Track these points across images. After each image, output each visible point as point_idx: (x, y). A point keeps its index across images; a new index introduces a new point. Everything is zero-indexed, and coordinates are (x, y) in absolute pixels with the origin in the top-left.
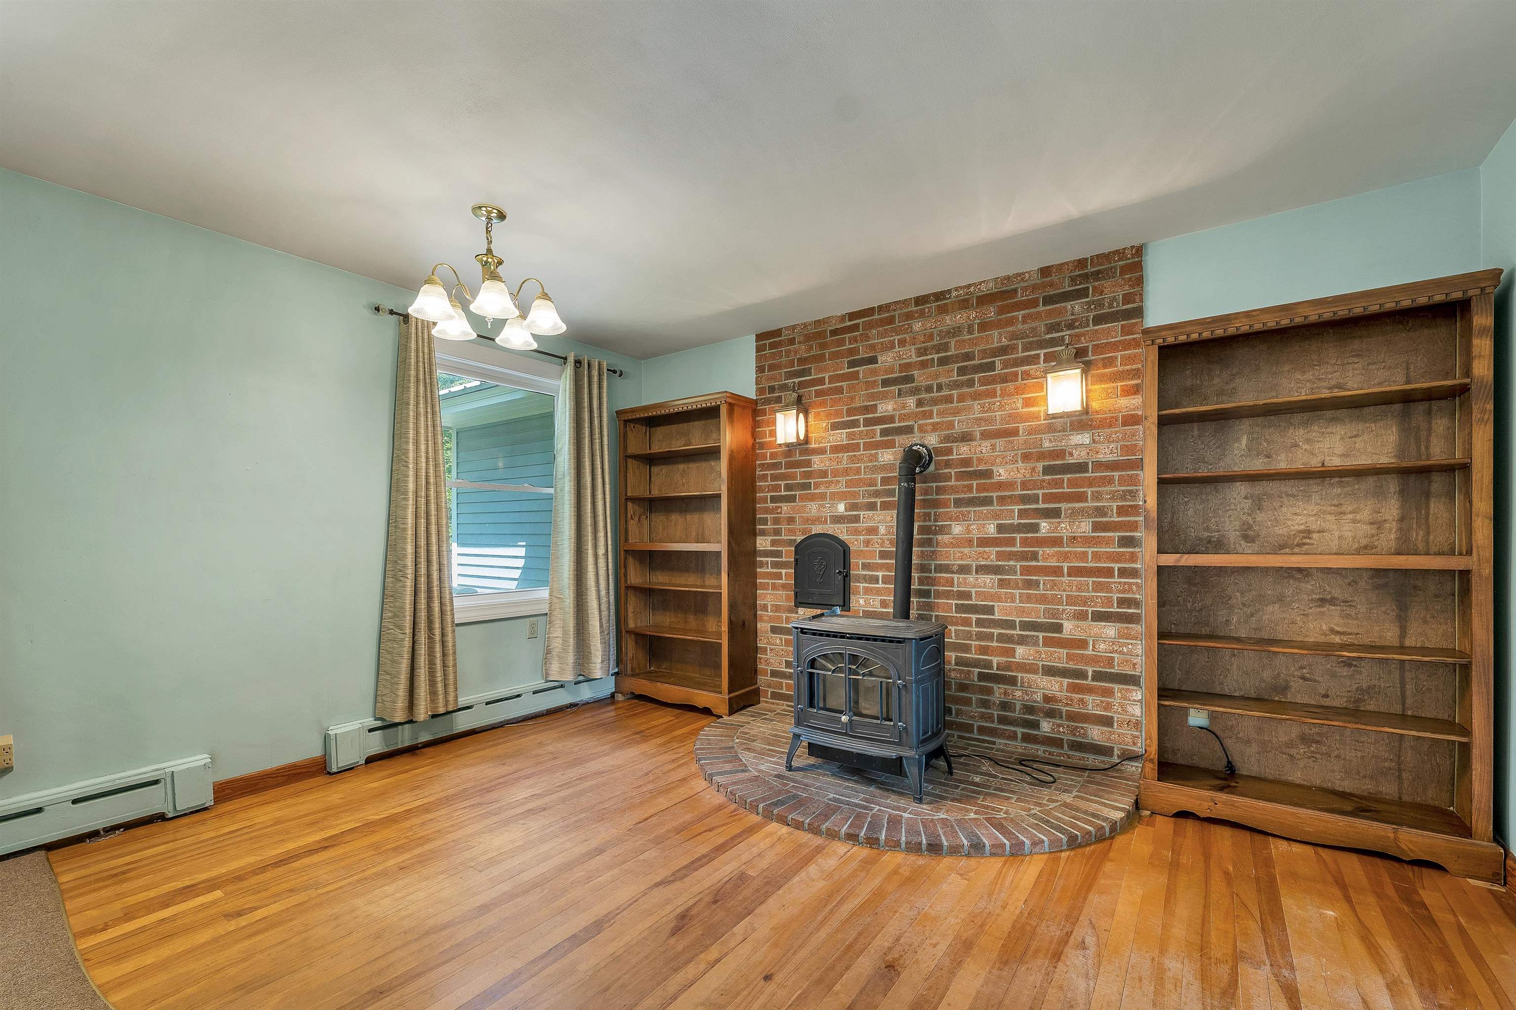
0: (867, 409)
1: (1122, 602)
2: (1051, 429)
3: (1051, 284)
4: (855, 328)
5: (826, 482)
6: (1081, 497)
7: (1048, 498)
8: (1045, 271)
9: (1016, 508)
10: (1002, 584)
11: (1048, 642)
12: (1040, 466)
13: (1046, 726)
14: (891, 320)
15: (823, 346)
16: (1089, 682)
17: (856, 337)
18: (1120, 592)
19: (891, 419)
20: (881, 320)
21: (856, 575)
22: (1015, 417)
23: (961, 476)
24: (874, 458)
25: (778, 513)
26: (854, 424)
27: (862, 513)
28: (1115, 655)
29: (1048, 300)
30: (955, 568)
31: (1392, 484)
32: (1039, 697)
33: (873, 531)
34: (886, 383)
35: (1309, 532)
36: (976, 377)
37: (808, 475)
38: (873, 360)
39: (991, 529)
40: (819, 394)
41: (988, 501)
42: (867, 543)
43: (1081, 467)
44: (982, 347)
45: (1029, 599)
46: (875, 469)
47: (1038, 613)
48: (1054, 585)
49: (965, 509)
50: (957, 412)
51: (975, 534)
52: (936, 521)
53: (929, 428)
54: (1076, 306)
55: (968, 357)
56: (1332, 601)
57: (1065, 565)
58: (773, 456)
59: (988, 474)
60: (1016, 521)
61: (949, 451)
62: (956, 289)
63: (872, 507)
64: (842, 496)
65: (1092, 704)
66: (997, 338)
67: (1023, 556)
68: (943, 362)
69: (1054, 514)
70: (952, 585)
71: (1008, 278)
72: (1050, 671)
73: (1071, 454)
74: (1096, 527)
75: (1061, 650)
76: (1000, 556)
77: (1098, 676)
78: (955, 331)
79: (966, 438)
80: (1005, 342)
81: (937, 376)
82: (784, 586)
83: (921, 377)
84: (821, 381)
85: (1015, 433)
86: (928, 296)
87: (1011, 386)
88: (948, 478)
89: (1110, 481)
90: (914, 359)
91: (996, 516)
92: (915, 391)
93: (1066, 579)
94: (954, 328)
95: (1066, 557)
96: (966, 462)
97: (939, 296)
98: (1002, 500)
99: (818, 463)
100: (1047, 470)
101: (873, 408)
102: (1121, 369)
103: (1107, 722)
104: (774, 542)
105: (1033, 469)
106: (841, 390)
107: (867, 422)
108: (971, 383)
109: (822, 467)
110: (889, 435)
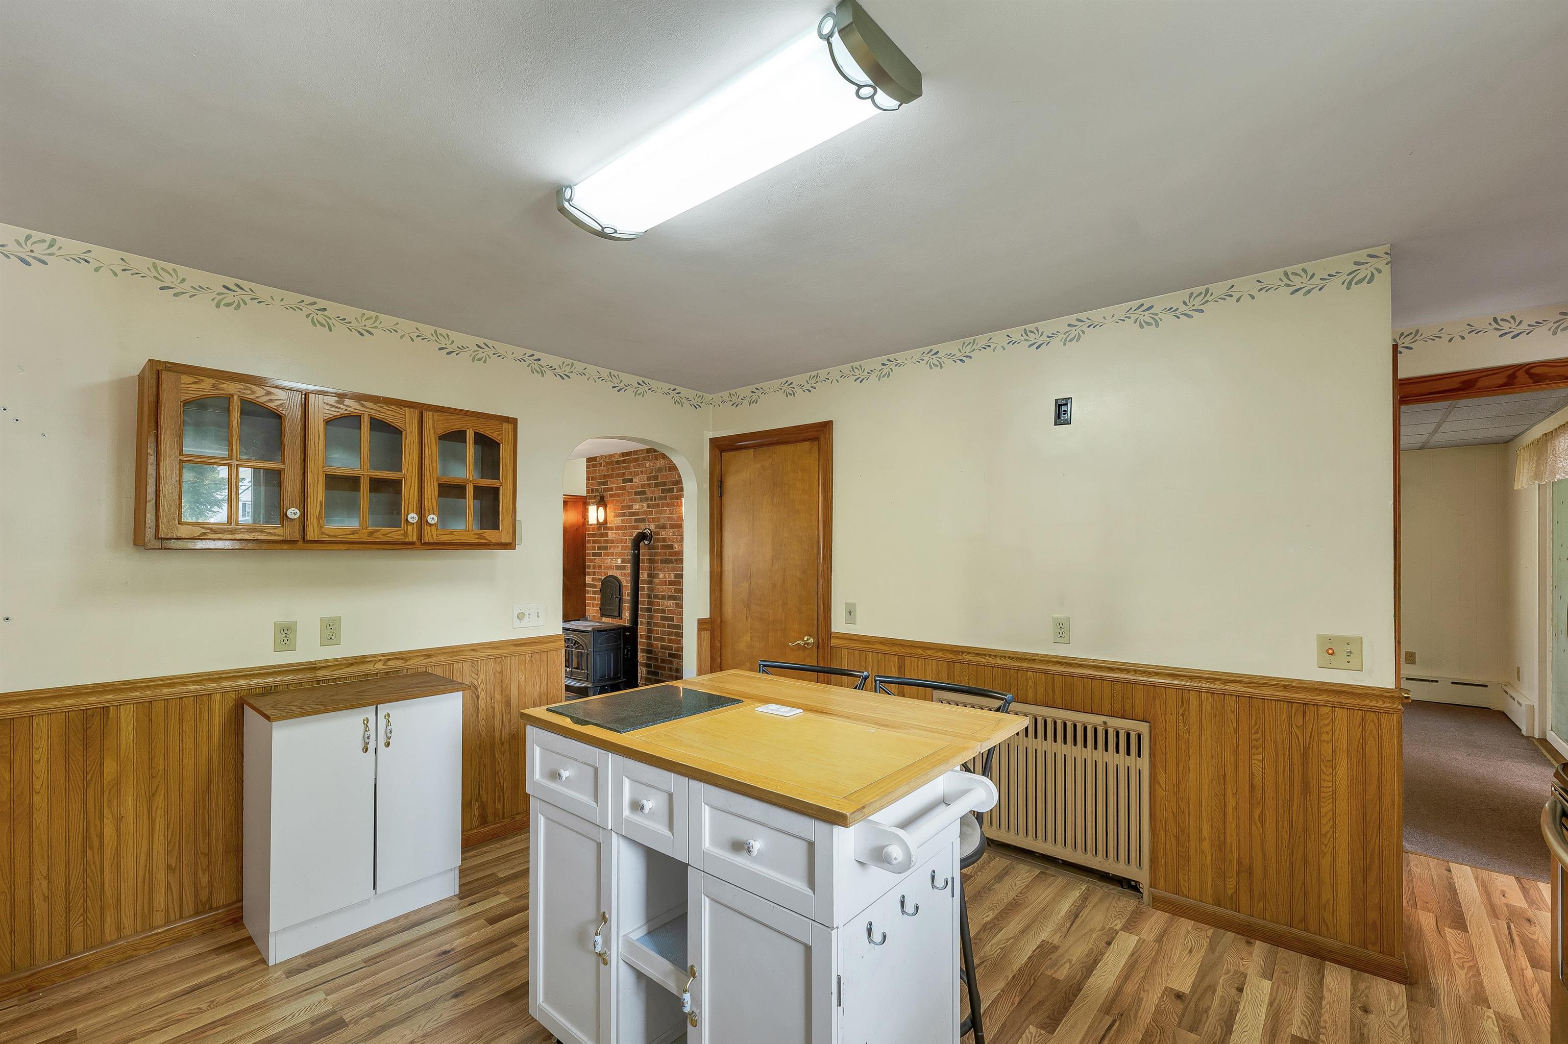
0: (629, 507)
4: (625, 462)
14: (637, 460)
15: (613, 469)
17: (625, 466)
19: (637, 514)
20: (634, 458)
21: (625, 599)
23: (662, 547)
25: (594, 563)
26: (623, 514)
27: (627, 565)
34: (636, 493)
36: (668, 495)
37: (606, 541)
38: (631, 480)
39: (672, 576)
40: (611, 496)
41: (672, 562)
42: (625, 581)
44: (670, 479)
49: (664, 565)
50: (661, 513)
51: (668, 579)
53: (652, 520)
55: (665, 483)
58: (593, 529)
59: (671, 547)
61: (659, 534)
68: (656, 485)
70: (659, 606)
79: (664, 527)
81: (654, 492)
82: (597, 605)
83: (648, 492)
84: (611, 489)
88: (658, 548)
90: (646, 482)
91: (674, 570)
92: (646, 500)
94: (660, 467)
96: (664, 540)
99: (611, 535)
101: (631, 507)
104: (593, 579)
106: (619, 495)
107: (629, 514)
108: (666, 498)
109: (612, 537)
110: (637, 522)
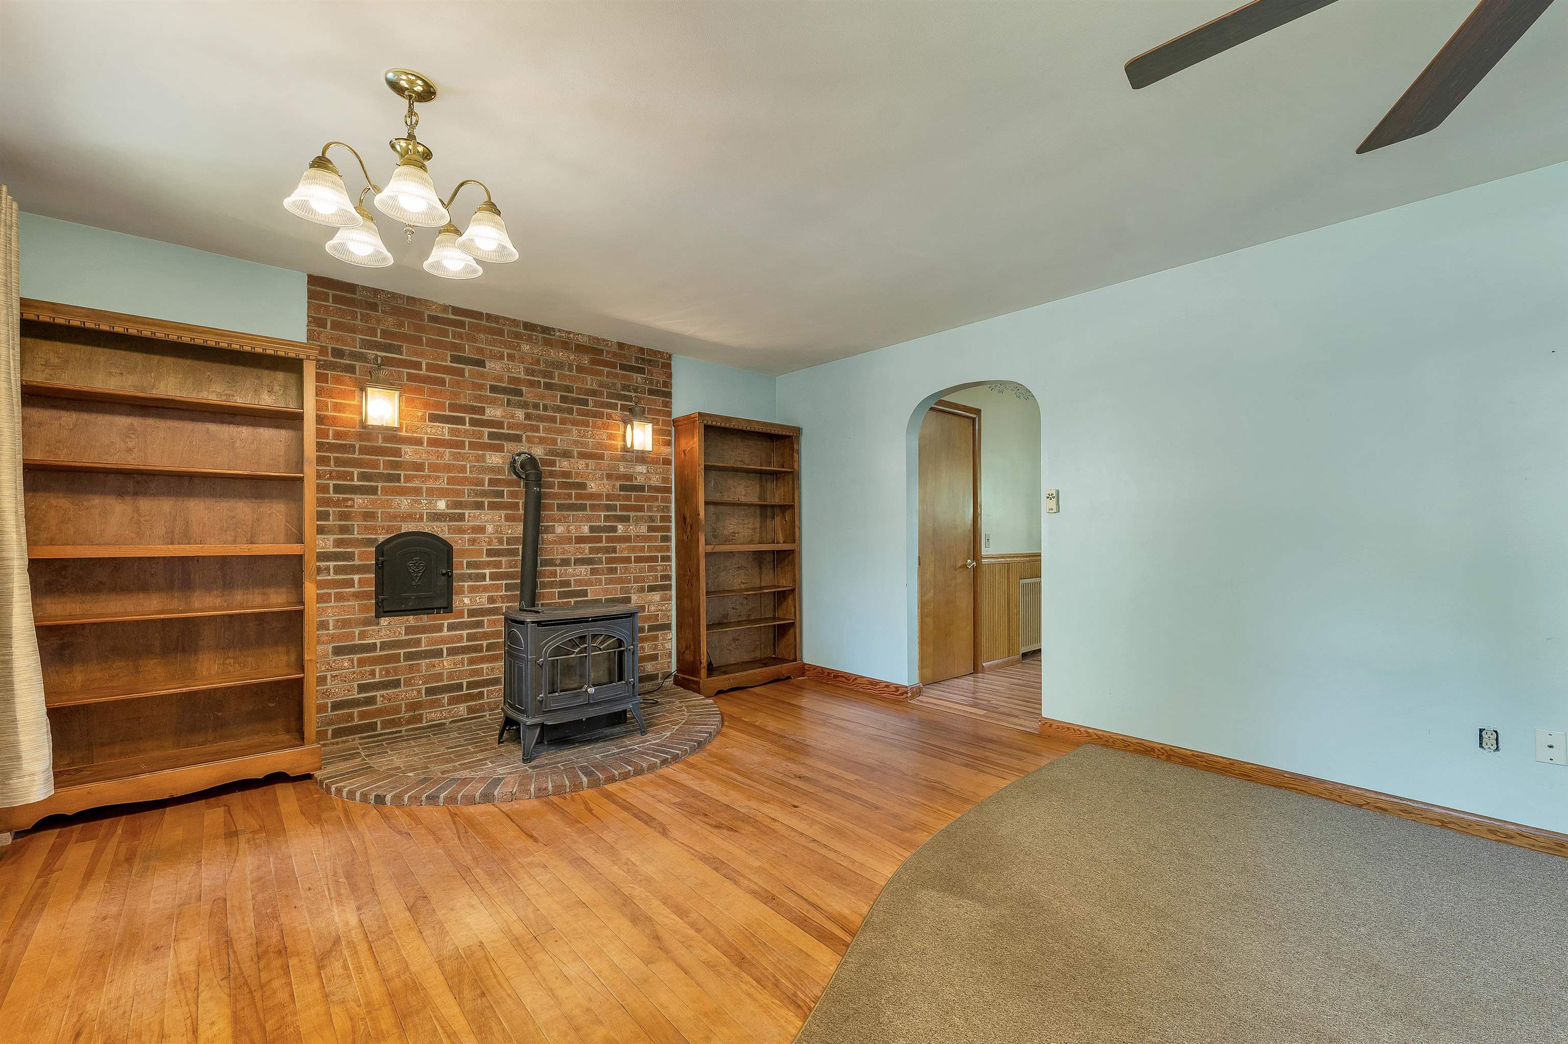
0: (474, 410)
1: (662, 578)
2: (623, 459)
3: (624, 357)
4: (461, 324)
5: (422, 476)
6: (640, 509)
7: (623, 508)
8: (621, 345)
9: (603, 514)
10: (593, 572)
12: (618, 484)
14: (500, 332)
15: (420, 328)
16: (646, 634)
17: (461, 334)
18: (662, 571)
19: (499, 425)
20: (490, 328)
21: (461, 574)
22: (601, 445)
23: (563, 485)
24: (482, 458)
25: (347, 507)
26: (461, 421)
27: (467, 512)
28: (659, 613)
29: (623, 367)
30: (558, 562)
31: (758, 511)
33: (481, 529)
34: (493, 389)
35: (734, 533)
36: (575, 407)
37: (396, 465)
38: (481, 363)
39: (586, 529)
40: (411, 377)
41: (583, 508)
42: (473, 541)
43: (641, 488)
44: (579, 385)
45: (611, 581)
46: (483, 470)
48: (626, 569)
49: (565, 513)
50: (560, 432)
51: (574, 533)
52: (544, 522)
53: (536, 440)
54: (638, 378)
55: (568, 389)
56: (742, 568)
57: (633, 556)
58: (337, 435)
59: (583, 486)
60: (602, 524)
61: (553, 463)
62: (560, 330)
63: (479, 506)
64: (442, 493)
65: (649, 648)
66: (590, 382)
67: (607, 550)
68: (548, 386)
69: (624, 519)
70: (556, 576)
71: (598, 339)
73: (636, 479)
74: (651, 529)
76: (592, 550)
77: (651, 628)
78: (559, 365)
79: (567, 455)
80: (595, 387)
81: (543, 397)
82: (357, 596)
83: (529, 394)
84: (417, 366)
85: (601, 457)
86: (536, 326)
87: (599, 422)
88: (554, 486)
89: (656, 499)
90: (522, 376)
91: (589, 519)
92: (524, 405)
93: (633, 565)
94: (557, 362)
95: (633, 549)
96: (566, 474)
97: (545, 330)
98: (593, 507)
99: (409, 453)
100: (623, 488)
101: (482, 411)
102: (662, 427)
103: (654, 657)
104: (338, 543)
105: (614, 486)
106: (442, 382)
107: (473, 422)
108: (570, 412)
109: (416, 459)
110: (498, 440)
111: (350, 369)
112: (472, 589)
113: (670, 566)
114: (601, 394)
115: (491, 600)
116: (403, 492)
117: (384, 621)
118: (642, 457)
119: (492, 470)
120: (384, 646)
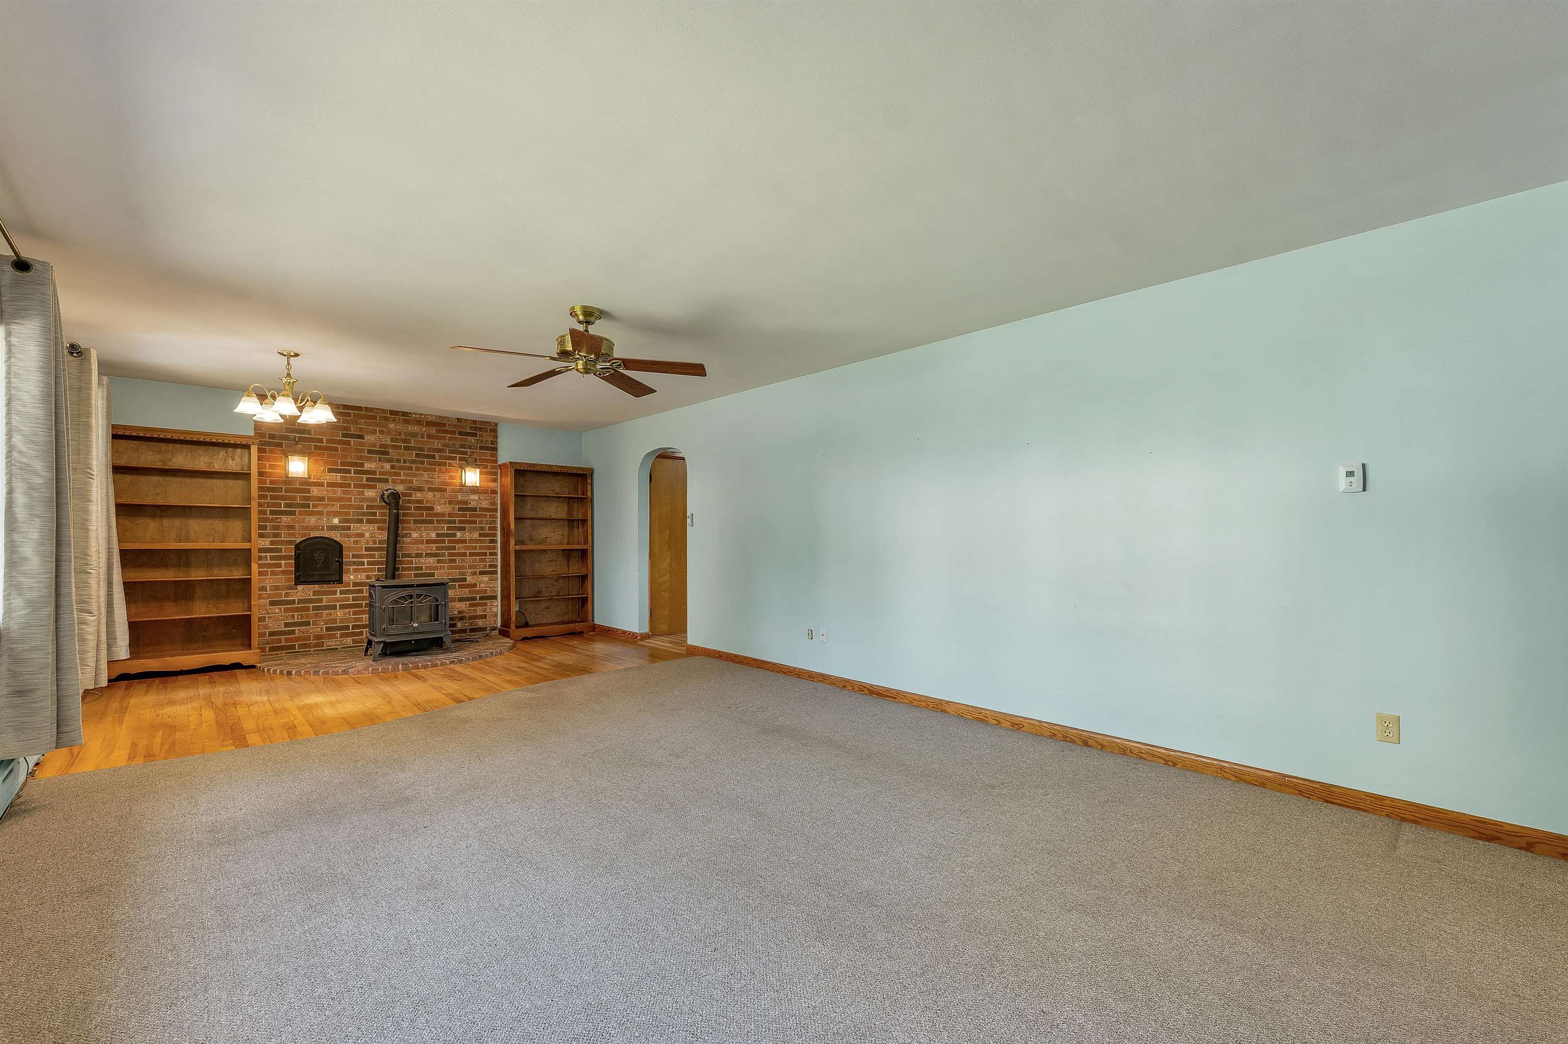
0: (355, 464)
1: (490, 566)
2: (461, 491)
3: (462, 427)
4: (348, 415)
5: (323, 505)
6: (474, 522)
7: (460, 522)
8: (459, 420)
9: (446, 526)
10: (439, 561)
11: (460, 587)
12: (457, 507)
13: (459, 625)
14: (374, 418)
16: (478, 601)
17: (349, 420)
18: (490, 562)
19: (374, 473)
20: (367, 415)
21: (348, 561)
22: (444, 483)
23: (416, 508)
24: (363, 493)
25: (277, 522)
26: (349, 472)
27: (352, 525)
28: (488, 589)
29: (460, 433)
30: (413, 555)
31: (566, 523)
32: (456, 612)
33: (362, 535)
34: (370, 452)
35: (547, 538)
36: (426, 460)
37: (307, 498)
38: (362, 437)
39: (433, 535)
40: (316, 448)
41: (432, 522)
42: (356, 542)
43: (475, 509)
44: (429, 446)
45: (452, 568)
46: (364, 500)
47: (456, 574)
48: (463, 560)
49: (419, 525)
50: (415, 476)
51: (425, 538)
52: (402, 531)
53: (399, 481)
54: (472, 439)
55: (421, 449)
56: (552, 561)
57: (468, 552)
58: (272, 482)
59: (432, 508)
60: (445, 532)
61: (410, 495)
62: (415, 414)
63: (361, 521)
64: (336, 514)
65: (479, 611)
66: (437, 444)
67: (448, 548)
68: (406, 448)
69: (464, 529)
70: (412, 564)
71: (442, 417)
72: (461, 600)
73: (470, 503)
74: (480, 535)
75: (466, 589)
76: (437, 548)
77: (481, 598)
78: (414, 435)
79: (420, 489)
80: (440, 447)
81: (404, 455)
82: (283, 572)
83: (393, 454)
84: (320, 440)
85: (445, 490)
86: (399, 412)
87: (443, 468)
88: (410, 509)
89: (486, 516)
90: (389, 443)
91: (435, 529)
92: (389, 461)
93: (468, 558)
94: (413, 433)
95: (468, 548)
96: (420, 501)
97: (405, 414)
98: (439, 522)
99: (315, 491)
100: (460, 509)
101: (362, 465)
102: (490, 470)
103: (484, 617)
104: (272, 543)
105: (454, 508)
106: (336, 449)
107: (356, 472)
108: (422, 463)
109: (319, 495)
110: (373, 482)
111: (280, 445)
112: (356, 571)
113: (497, 559)
114: (445, 451)
115: (368, 577)
116: (312, 514)
117: (300, 587)
118: (474, 490)
119: (368, 500)
120: (300, 601)
